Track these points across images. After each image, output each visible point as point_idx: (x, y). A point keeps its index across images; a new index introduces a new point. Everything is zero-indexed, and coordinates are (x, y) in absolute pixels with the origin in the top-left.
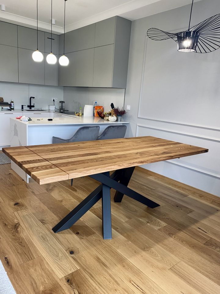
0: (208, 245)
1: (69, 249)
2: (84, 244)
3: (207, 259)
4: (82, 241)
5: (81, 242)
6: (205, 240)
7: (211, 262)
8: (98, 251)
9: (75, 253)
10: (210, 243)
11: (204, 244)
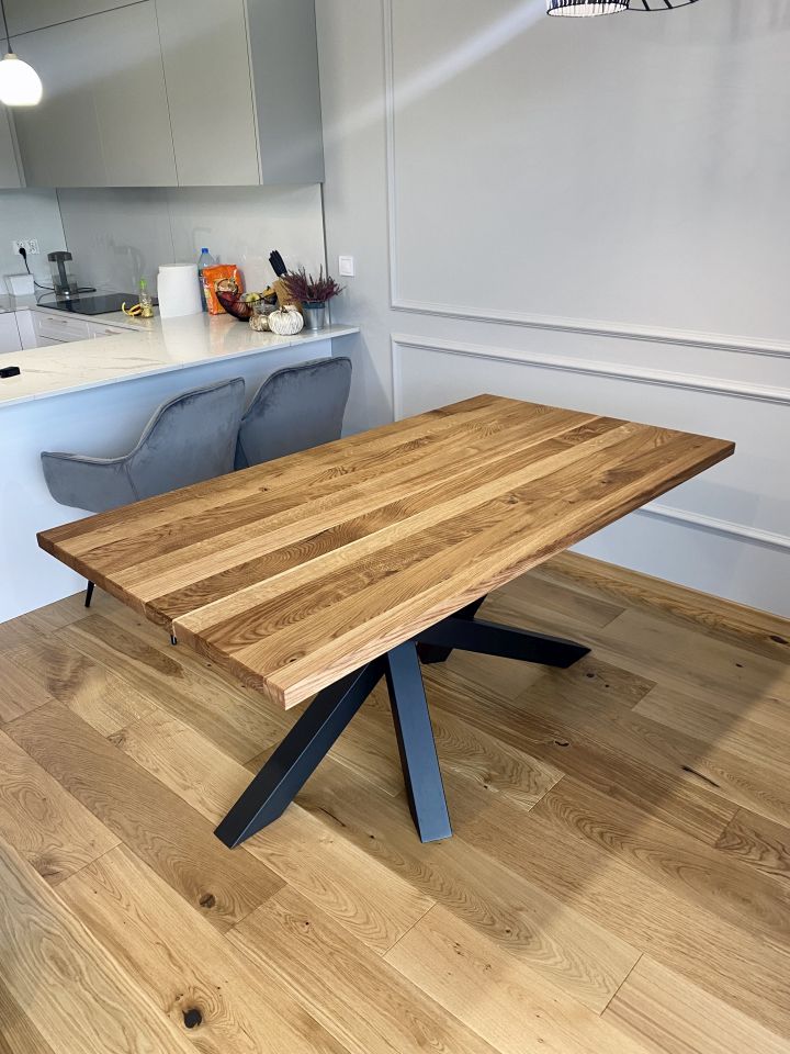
0: (729, 848)
1: (177, 998)
2: (244, 958)
3: (738, 923)
4: (233, 939)
5: (227, 950)
6: (718, 825)
7: (755, 933)
8: (303, 980)
9: (207, 1016)
10: (736, 836)
11: (717, 846)
